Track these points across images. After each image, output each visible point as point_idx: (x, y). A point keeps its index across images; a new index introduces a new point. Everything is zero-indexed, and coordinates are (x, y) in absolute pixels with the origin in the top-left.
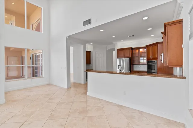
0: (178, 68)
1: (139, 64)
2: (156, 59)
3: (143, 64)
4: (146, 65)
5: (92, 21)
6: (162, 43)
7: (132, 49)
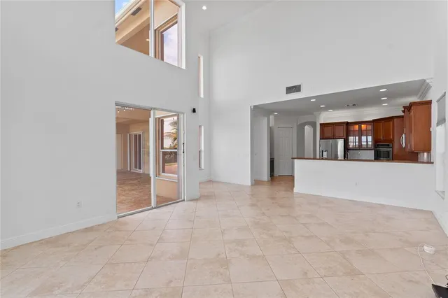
0: (426, 154)
1: (360, 149)
2: (392, 141)
3: (367, 149)
4: (373, 151)
5: (303, 88)
6: (402, 117)
7: (348, 124)
